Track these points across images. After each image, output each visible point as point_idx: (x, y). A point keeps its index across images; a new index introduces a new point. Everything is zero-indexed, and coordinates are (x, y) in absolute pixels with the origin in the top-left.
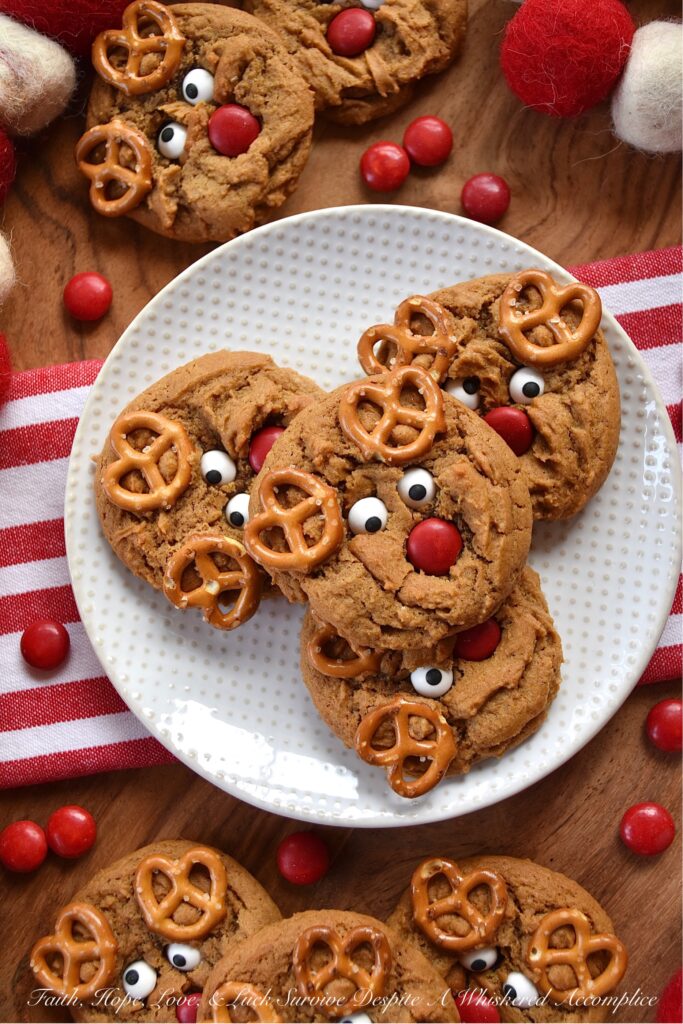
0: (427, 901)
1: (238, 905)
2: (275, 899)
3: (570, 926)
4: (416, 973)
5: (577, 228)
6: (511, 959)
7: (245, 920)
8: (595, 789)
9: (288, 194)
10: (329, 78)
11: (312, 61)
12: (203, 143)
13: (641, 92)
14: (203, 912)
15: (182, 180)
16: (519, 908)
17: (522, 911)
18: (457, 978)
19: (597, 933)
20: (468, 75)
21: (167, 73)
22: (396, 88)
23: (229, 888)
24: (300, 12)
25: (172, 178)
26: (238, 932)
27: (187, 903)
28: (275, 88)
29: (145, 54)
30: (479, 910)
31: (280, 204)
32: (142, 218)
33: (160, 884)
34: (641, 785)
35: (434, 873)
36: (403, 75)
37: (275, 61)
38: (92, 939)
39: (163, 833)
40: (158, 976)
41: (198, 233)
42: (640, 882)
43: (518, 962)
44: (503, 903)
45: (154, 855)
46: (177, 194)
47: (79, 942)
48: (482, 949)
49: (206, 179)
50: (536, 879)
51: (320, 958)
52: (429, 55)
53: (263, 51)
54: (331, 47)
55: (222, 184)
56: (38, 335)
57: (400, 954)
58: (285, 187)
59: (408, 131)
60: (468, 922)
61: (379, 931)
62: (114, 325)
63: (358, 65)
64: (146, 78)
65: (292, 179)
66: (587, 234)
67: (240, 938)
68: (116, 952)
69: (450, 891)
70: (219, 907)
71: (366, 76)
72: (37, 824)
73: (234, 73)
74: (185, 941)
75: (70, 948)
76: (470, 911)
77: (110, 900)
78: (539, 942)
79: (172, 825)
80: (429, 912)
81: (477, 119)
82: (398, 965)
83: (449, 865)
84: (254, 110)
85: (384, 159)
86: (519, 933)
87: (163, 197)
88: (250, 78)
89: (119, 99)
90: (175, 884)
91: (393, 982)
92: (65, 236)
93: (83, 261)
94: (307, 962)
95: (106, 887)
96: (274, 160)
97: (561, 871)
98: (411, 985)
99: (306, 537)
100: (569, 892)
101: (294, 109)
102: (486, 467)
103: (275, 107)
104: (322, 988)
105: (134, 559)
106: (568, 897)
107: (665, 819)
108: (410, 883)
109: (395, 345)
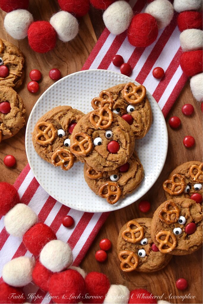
0: (170, 190)
1: (143, 224)
2: (148, 217)
3: (194, 169)
4: (181, 201)
5: (74, 63)
6: (191, 184)
7: (147, 225)
8: (174, 145)
9: (25, 108)
10: (9, 83)
11: (3, 83)
12: (2, 115)
13: (63, 32)
14: (140, 231)
15: (5, 125)
17: (185, 175)
18: (187, 196)
19: (199, 165)
20: (29, 58)
22: (21, 73)
23: (139, 223)
25: (3, 126)
26: (148, 228)
27: (136, 233)
28: (4, 93)
30: (179, 182)
31: (25, 111)
32: (5, 138)
33: (128, 235)
34: (180, 136)
35: (166, 185)
36: (20, 69)
38: (128, 255)
39: (119, 229)
40: (144, 249)
41: (17, 130)
42: (196, 151)
43: (193, 183)
44: (181, 177)
45: (122, 232)
46: (7, 128)
47: (126, 259)
48: (186, 187)
49: (9, 120)
50: (181, 168)
51: (165, 216)
52: (21, 62)
54: (3, 78)
55: (13, 118)
56: (8, 176)
57: (175, 202)
58: (23, 108)
59: (30, 77)
61: (169, 202)
62: (19, 161)
63: (11, 76)
65: (23, 105)
66: (77, 62)
67: (149, 228)
68: (134, 253)
69: (172, 184)
70: (141, 228)
71: (15, 76)
72: (98, 250)
74: (142, 239)
75: (126, 261)
76: (178, 184)
77: (124, 247)
78: (193, 176)
79: (119, 226)
80: (172, 191)
81: (39, 63)
82: (177, 203)
83: (167, 181)
84: (5, 101)
85: (32, 86)
86: (188, 178)
87: (5, 131)
90: (131, 232)
91: (179, 206)
93: (2, 157)
94: (163, 219)
95: (121, 246)
96: (17, 105)
97: (183, 163)
98: (182, 204)
99: (85, 148)
100: (188, 164)
101: (11, 94)
102: (124, 129)
103: (8, 97)
104: (170, 219)
105: (43, 156)
106: (189, 165)
107: (189, 137)
108: (164, 191)
109: (100, 102)
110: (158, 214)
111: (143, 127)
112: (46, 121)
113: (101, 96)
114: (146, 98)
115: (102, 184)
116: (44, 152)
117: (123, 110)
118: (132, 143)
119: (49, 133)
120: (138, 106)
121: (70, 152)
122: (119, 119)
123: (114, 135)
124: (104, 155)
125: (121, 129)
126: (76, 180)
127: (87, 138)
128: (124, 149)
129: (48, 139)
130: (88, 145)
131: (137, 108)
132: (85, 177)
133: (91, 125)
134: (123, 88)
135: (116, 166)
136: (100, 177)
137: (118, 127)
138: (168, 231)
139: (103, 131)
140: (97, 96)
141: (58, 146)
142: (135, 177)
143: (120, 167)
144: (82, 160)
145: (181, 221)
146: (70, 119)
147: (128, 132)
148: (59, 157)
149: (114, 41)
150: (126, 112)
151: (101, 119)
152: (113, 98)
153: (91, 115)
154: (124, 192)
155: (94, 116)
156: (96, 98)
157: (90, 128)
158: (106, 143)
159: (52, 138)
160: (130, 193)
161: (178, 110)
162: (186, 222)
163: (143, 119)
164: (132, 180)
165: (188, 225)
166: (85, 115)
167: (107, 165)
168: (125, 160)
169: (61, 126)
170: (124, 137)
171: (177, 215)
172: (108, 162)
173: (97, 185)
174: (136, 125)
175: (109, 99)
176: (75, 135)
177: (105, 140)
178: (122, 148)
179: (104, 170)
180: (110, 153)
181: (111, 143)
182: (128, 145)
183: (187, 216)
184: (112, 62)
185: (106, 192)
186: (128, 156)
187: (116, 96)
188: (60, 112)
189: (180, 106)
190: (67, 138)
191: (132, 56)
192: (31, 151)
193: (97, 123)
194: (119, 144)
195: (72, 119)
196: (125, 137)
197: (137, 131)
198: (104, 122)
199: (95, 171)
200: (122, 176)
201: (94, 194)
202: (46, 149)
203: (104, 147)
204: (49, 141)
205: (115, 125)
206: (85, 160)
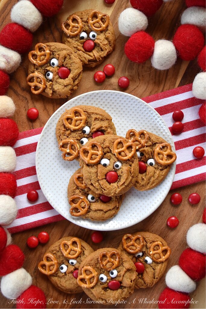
0: (126, 243)
1: (84, 249)
2: (92, 247)
3: (158, 245)
4: (126, 259)
5: (145, 88)
6: (146, 254)
7: (86, 252)
8: (161, 214)
9: (78, 86)
10: (85, 58)
11: (81, 54)
12: (57, 76)
13: (157, 59)
14: (76, 252)
15: (53, 85)
17: (147, 243)
18: (134, 259)
19: (164, 246)
20: (117, 53)
21: (47, 60)
22: (101, 59)
23: (82, 246)
24: (76, 42)
25: (50, 85)
27: (73, 250)
28: (73, 62)
29: (41, 56)
30: (138, 244)
31: (76, 89)
32: (44, 94)
33: (66, 247)
34: (171, 213)
35: (127, 237)
36: (102, 56)
37: (72, 56)
38: (52, 261)
40: (68, 267)
41: (57, 97)
42: (172, 234)
44: (143, 242)
45: (64, 241)
46: (52, 89)
47: (49, 262)
48: (139, 252)
49: (59, 85)
50: (149, 236)
51: (104, 258)
52: (108, 51)
53: (69, 54)
54: (84, 50)
55: (62, 86)
56: (22, 124)
57: (122, 256)
58: (77, 85)
59: (104, 68)
60: (136, 247)
61: (117, 251)
62: (39, 119)
63: (91, 54)
64: (43, 62)
65: (79, 83)
66: (148, 89)
67: (85, 256)
68: (58, 263)
69: (131, 241)
70: (80, 250)
71: (94, 57)
72: (35, 236)
73: (63, 60)
74: (73, 259)
75: (47, 264)
76: (136, 245)
77: (55, 252)
78: (151, 250)
79: (66, 234)
80: (127, 246)
81: (120, 63)
82: (122, 258)
83: (130, 235)
84: (68, 68)
85: (99, 75)
86: (147, 248)
87: (49, 90)
88: (67, 61)
89: (36, 67)
90: (69, 246)
91: (121, 262)
92: (25, 100)
93: (30, 105)
94: (101, 260)
95: (53, 249)
96: (74, 79)
97: (155, 233)
98: (125, 262)
99: (91, 157)
100: (157, 238)
101: (78, 67)
102: (132, 172)
103: (73, 67)
104: (106, 265)
105: (58, 134)
106: (157, 239)
107: (176, 219)
108: (122, 240)
109: (135, 136)
110: (100, 253)
111: (147, 184)
112: (84, 111)
113: (140, 133)
114: (170, 166)
115: (78, 194)
116: (62, 132)
117: (144, 158)
118: (128, 188)
119: (78, 122)
120: (158, 166)
121: (79, 149)
122: (136, 162)
123: (121, 170)
124: (99, 176)
125: (129, 170)
127: (100, 153)
128: (118, 186)
129: (73, 125)
130: (96, 158)
131: (156, 166)
132: (72, 177)
133: (112, 146)
134: (161, 143)
135: (101, 192)
136: (82, 188)
137: (130, 167)
138: (96, 271)
139: (116, 159)
140: (138, 130)
142: (105, 212)
143: (103, 195)
144: (81, 164)
145: (112, 273)
146: (102, 127)
147: (133, 177)
148: (69, 145)
149: (189, 99)
150: (146, 162)
151: (123, 149)
152: (146, 142)
153: (119, 140)
154: (88, 215)
155: (120, 143)
156: (135, 131)
157: (109, 148)
158: (110, 169)
159: (77, 128)
160: (91, 219)
161: (187, 192)
162: (115, 278)
163: (152, 179)
164: (102, 212)
165: (114, 281)
166: (115, 135)
167: (94, 185)
168: (111, 194)
169: (91, 125)
170: (126, 178)
171: (114, 266)
172: (98, 183)
173: (74, 191)
174: (143, 178)
175: (144, 140)
176: (94, 142)
177: (111, 167)
178: (117, 184)
179: (90, 186)
180: (105, 179)
181: (113, 173)
182: (124, 186)
183: (120, 274)
184: (173, 112)
185: (75, 202)
186: (115, 193)
187: (150, 143)
188: (100, 115)
189: (191, 191)
190: (87, 138)
191: (191, 122)
192: (54, 121)
193: (118, 149)
194: (118, 179)
196: (127, 179)
197: (140, 182)
198: (123, 153)
199: (83, 180)
200: (98, 202)
201: (66, 195)
202: (64, 131)
203: (105, 170)
204: (72, 128)
205: (129, 163)
206: (84, 166)
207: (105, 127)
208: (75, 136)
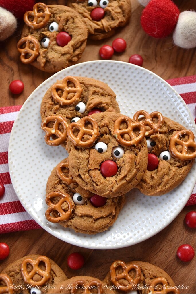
0: (115, 274)
1: (54, 275)
3: (161, 283)
5: (163, 71)
7: (56, 280)
8: (169, 240)
9: (79, 58)
10: (91, 26)
11: (86, 21)
12: (54, 42)
14: (43, 277)
15: (47, 53)
16: (145, 277)
17: (146, 278)
20: (131, 28)
21: (45, 23)
22: (110, 29)
23: (51, 270)
24: (83, 8)
25: (45, 52)
26: (54, 284)
27: (38, 274)
28: (76, 27)
29: (39, 17)
30: (132, 278)
31: (76, 61)
32: (35, 65)
33: (29, 268)
34: (184, 239)
35: (117, 266)
36: (112, 26)
37: (76, 20)
38: (6, 286)
39: (31, 252)
41: (51, 69)
42: (183, 270)
44: (140, 275)
46: (46, 57)
47: (2, 287)
48: (133, 291)
49: (54, 53)
50: (150, 268)
51: (80, 291)
52: (120, 20)
53: (73, 17)
54: (92, 18)
55: (59, 54)
57: (106, 291)
58: (78, 55)
59: (113, 42)
60: (128, 281)
61: (99, 282)
63: (99, 23)
64: (39, 24)
65: (80, 54)
66: (166, 73)
68: (14, 290)
69: (123, 272)
70: (48, 275)
71: (102, 26)
73: (64, 22)
76: (129, 277)
77: (13, 273)
79: (35, 249)
80: (116, 278)
81: (133, 40)
83: (122, 263)
84: (70, 33)
85: (106, 50)
87: (41, 57)
88: (69, 24)
89: (31, 30)
90: (34, 267)
92: (11, 70)
93: (16, 77)
95: (12, 269)
96: (75, 48)
97: (158, 266)
99: (83, 138)
100: (161, 272)
101: (81, 33)
102: (137, 162)
103: (76, 32)
105: (43, 109)
106: (161, 274)
107: (191, 250)
108: (110, 269)
109: (146, 119)
110: (75, 281)
111: (158, 184)
112: (81, 83)
113: (152, 115)
114: (191, 163)
115: (60, 190)
116: (48, 105)
117: (156, 149)
118: (130, 185)
119: (71, 94)
120: (175, 161)
122: (144, 151)
123: (122, 158)
124: (91, 165)
125: (133, 159)
126: (45, 163)
127: (95, 132)
128: (116, 181)
129: (63, 98)
130: (88, 139)
131: (172, 161)
132: (55, 168)
133: (113, 126)
134: (181, 129)
135: (91, 188)
136: (66, 183)
137: (135, 155)
139: (117, 143)
140: (149, 111)
141: (65, 114)
144: (68, 147)
146: (101, 103)
147: (138, 170)
148: (55, 124)
150: (158, 154)
151: (127, 130)
152: (160, 127)
153: (123, 118)
155: (124, 122)
156: (145, 112)
157: (108, 127)
158: (106, 156)
159: (68, 101)
163: (166, 178)
166: (118, 113)
167: (83, 177)
168: (105, 192)
169: (88, 101)
170: (128, 169)
172: (88, 175)
173: (56, 186)
174: (153, 175)
175: (156, 125)
176: (89, 119)
177: (109, 154)
178: (115, 178)
179: (76, 178)
180: (99, 170)
181: (111, 163)
182: (124, 181)
185: (54, 201)
186: (112, 191)
188: (101, 88)
190: (81, 117)
192: (40, 94)
193: (120, 129)
194: (117, 171)
195: (103, 105)
196: (129, 171)
198: (126, 136)
199: (68, 172)
200: (87, 205)
202: (51, 104)
203: (100, 158)
204: (62, 101)
205: (134, 151)
206: (71, 149)
207: (105, 103)
208: (65, 112)
